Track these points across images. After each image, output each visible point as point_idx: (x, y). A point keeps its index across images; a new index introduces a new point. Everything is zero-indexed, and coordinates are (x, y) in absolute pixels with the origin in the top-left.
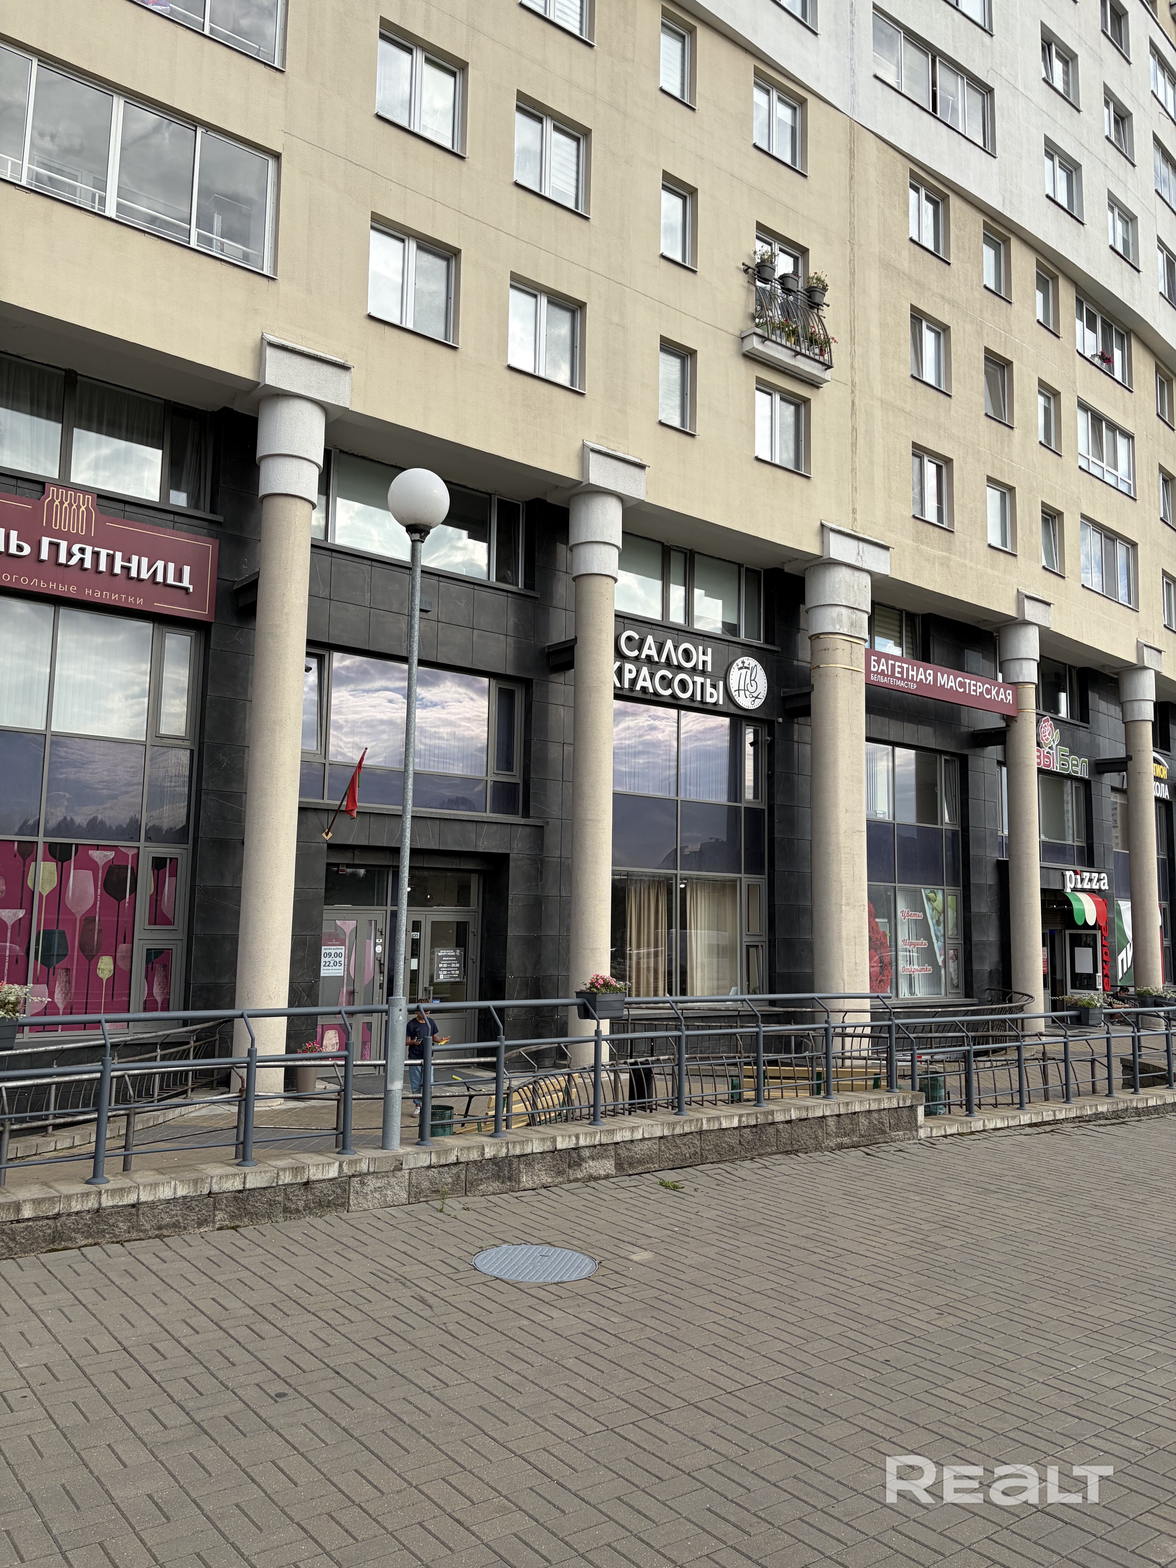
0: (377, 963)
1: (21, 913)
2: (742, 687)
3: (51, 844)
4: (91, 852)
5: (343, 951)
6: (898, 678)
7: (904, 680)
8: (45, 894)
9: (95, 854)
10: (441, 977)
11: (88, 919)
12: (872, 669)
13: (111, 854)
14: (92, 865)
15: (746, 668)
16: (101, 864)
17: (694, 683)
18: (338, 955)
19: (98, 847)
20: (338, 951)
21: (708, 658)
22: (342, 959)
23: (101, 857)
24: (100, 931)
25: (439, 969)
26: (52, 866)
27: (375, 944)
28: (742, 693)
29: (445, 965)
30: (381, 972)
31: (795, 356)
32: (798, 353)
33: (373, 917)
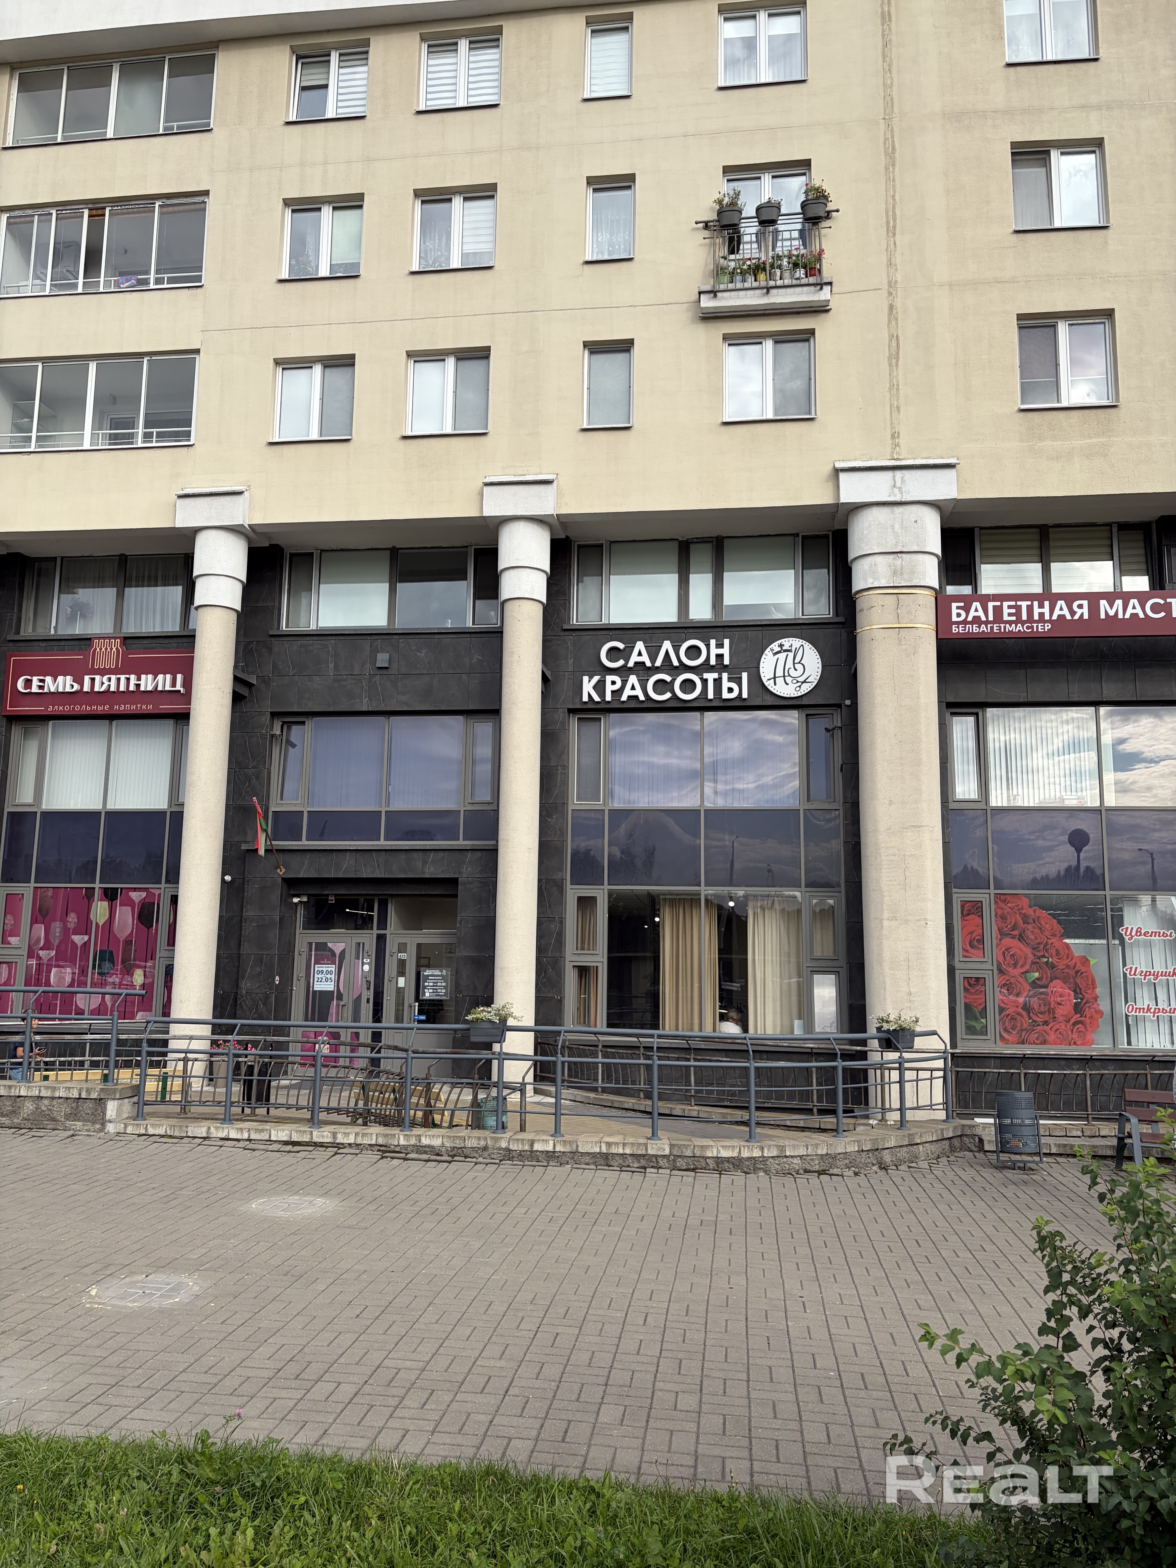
0: (364, 980)
1: (86, 938)
2: (779, 673)
3: (105, 889)
4: (130, 893)
5: (333, 969)
6: (1010, 623)
7: (1023, 623)
8: (101, 924)
9: (134, 895)
10: (427, 995)
11: (128, 942)
12: (954, 618)
13: (144, 894)
14: (130, 903)
15: (785, 651)
16: (137, 901)
17: (705, 682)
18: (328, 972)
19: (135, 890)
20: (329, 969)
21: (726, 651)
22: (333, 976)
23: (136, 896)
24: (135, 951)
25: (425, 987)
26: (105, 904)
27: (363, 964)
28: (780, 681)
29: (431, 984)
30: (368, 989)
31: (768, 292)
32: (768, 289)
33: (361, 940)
